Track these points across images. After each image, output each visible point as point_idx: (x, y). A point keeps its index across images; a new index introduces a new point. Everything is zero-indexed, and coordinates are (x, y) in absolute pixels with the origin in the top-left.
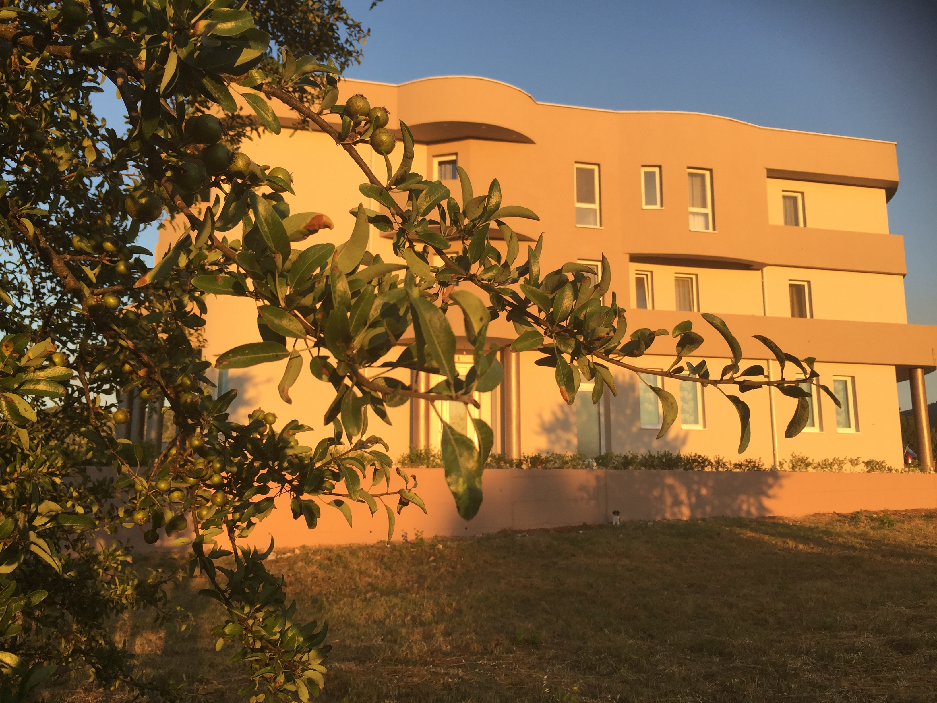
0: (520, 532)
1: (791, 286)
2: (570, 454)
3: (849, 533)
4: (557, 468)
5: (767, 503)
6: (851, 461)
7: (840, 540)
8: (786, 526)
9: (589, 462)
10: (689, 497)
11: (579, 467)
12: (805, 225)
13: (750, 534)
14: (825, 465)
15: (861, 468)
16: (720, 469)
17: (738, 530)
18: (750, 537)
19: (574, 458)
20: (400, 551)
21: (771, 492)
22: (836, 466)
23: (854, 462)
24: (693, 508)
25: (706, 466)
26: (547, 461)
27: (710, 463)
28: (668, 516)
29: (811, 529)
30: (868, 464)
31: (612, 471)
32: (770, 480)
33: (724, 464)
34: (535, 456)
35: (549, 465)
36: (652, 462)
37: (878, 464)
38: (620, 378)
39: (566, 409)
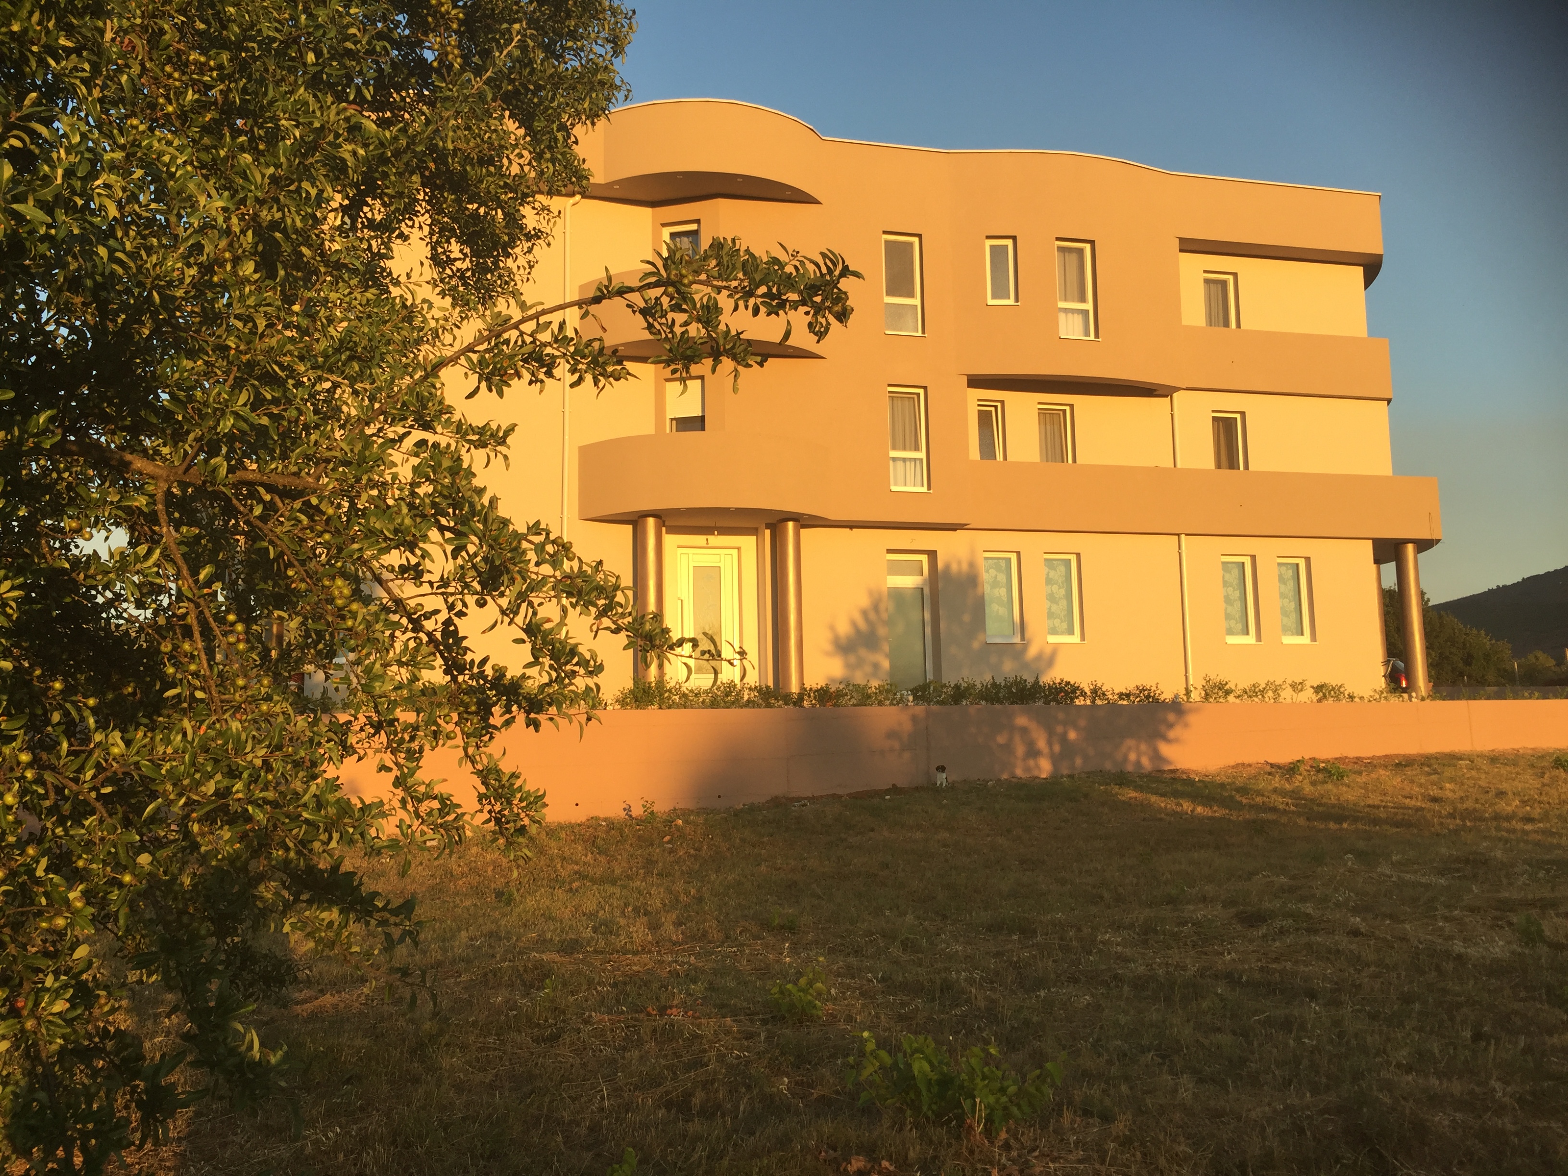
0: (798, 799)
1: (1215, 419)
2: (875, 683)
3: (1275, 790)
4: (854, 705)
5: (1165, 749)
6: (1294, 686)
7: (1259, 799)
8: (1190, 782)
9: (902, 695)
10: (1050, 744)
11: (888, 702)
12: (1238, 325)
13: (1133, 794)
14: (1254, 692)
15: (1308, 695)
16: (1099, 702)
17: (1116, 789)
18: (1131, 798)
19: (880, 690)
20: (621, 830)
21: (1172, 734)
22: (1270, 694)
23: (1298, 687)
24: (1055, 760)
25: (1077, 698)
26: (839, 694)
27: (1083, 694)
28: (1019, 772)
29: (1222, 785)
30: (1318, 689)
31: (935, 708)
32: (1171, 717)
33: (1104, 694)
34: (822, 688)
35: (843, 701)
36: (998, 693)
37: (1333, 689)
38: (954, 567)
39: (872, 616)
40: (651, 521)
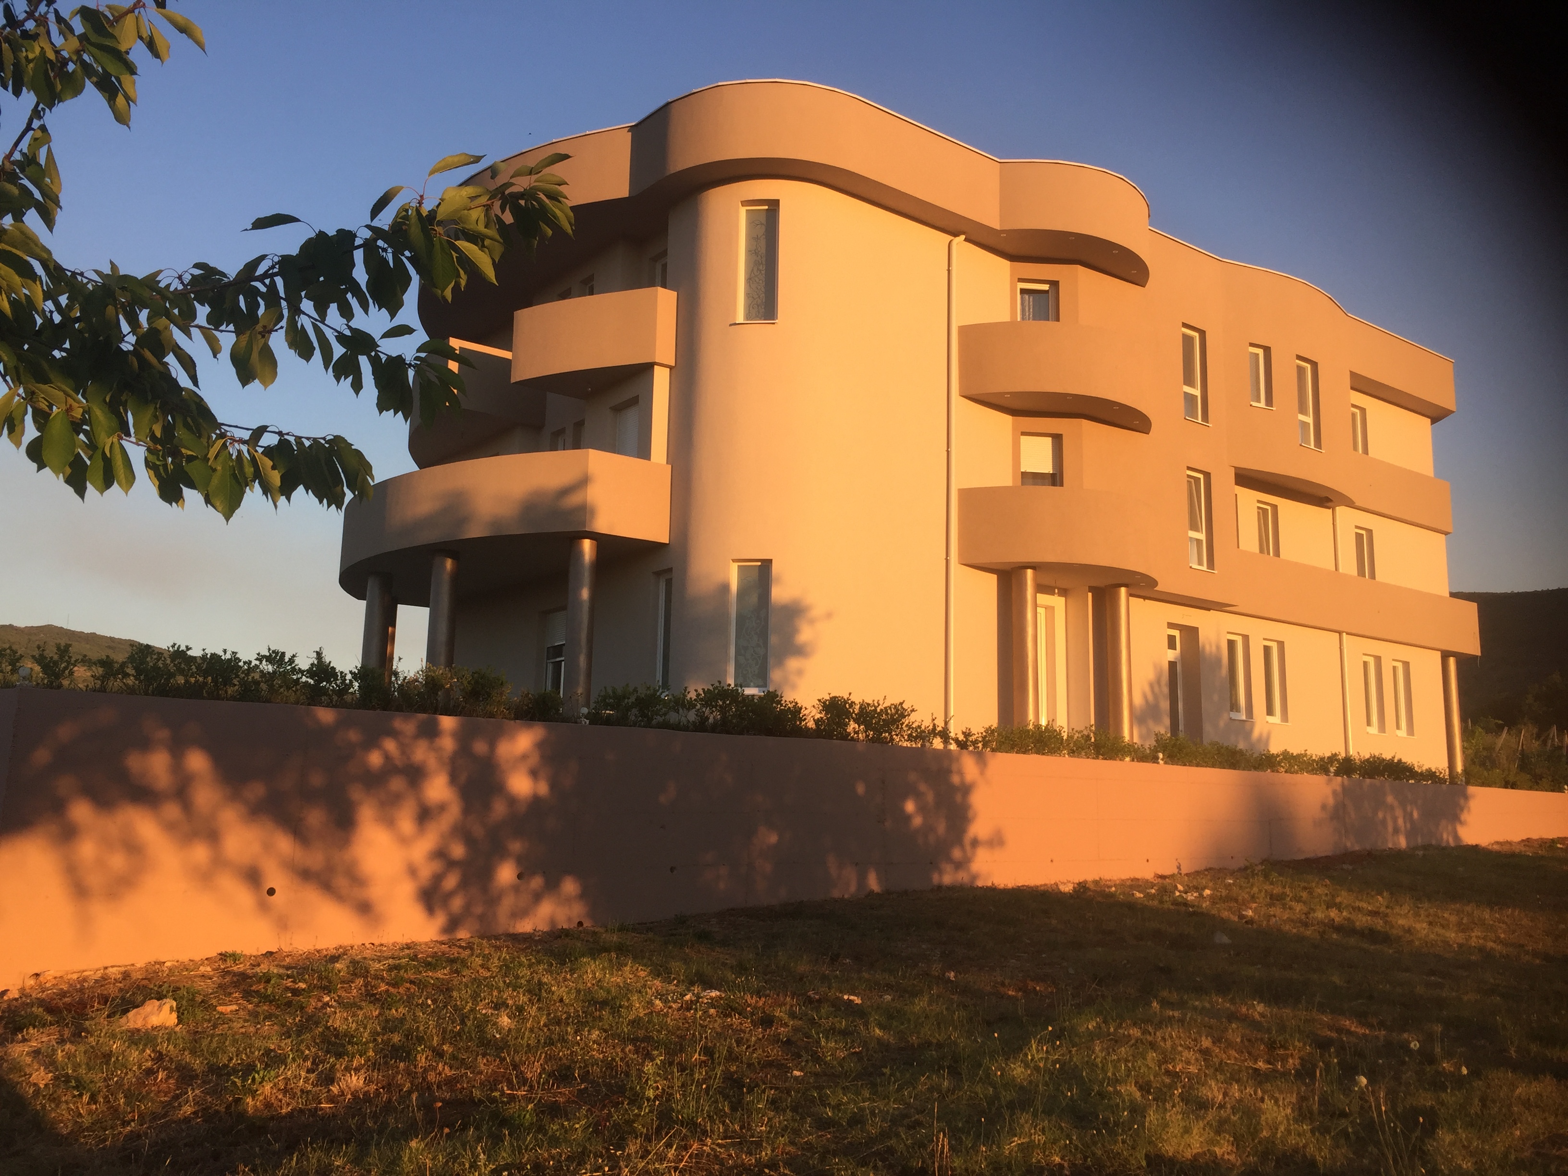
10: (1405, 822)
12: (1366, 452)
21: (1462, 816)
24: (1408, 838)
32: (1462, 801)
38: (1207, 648)
39: (1156, 689)
40: (1029, 572)
